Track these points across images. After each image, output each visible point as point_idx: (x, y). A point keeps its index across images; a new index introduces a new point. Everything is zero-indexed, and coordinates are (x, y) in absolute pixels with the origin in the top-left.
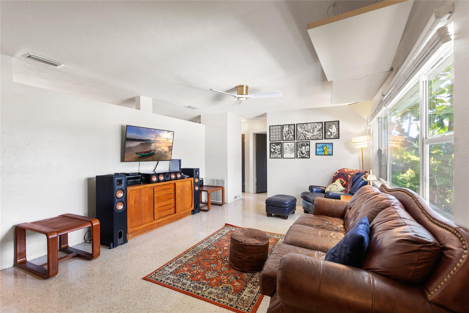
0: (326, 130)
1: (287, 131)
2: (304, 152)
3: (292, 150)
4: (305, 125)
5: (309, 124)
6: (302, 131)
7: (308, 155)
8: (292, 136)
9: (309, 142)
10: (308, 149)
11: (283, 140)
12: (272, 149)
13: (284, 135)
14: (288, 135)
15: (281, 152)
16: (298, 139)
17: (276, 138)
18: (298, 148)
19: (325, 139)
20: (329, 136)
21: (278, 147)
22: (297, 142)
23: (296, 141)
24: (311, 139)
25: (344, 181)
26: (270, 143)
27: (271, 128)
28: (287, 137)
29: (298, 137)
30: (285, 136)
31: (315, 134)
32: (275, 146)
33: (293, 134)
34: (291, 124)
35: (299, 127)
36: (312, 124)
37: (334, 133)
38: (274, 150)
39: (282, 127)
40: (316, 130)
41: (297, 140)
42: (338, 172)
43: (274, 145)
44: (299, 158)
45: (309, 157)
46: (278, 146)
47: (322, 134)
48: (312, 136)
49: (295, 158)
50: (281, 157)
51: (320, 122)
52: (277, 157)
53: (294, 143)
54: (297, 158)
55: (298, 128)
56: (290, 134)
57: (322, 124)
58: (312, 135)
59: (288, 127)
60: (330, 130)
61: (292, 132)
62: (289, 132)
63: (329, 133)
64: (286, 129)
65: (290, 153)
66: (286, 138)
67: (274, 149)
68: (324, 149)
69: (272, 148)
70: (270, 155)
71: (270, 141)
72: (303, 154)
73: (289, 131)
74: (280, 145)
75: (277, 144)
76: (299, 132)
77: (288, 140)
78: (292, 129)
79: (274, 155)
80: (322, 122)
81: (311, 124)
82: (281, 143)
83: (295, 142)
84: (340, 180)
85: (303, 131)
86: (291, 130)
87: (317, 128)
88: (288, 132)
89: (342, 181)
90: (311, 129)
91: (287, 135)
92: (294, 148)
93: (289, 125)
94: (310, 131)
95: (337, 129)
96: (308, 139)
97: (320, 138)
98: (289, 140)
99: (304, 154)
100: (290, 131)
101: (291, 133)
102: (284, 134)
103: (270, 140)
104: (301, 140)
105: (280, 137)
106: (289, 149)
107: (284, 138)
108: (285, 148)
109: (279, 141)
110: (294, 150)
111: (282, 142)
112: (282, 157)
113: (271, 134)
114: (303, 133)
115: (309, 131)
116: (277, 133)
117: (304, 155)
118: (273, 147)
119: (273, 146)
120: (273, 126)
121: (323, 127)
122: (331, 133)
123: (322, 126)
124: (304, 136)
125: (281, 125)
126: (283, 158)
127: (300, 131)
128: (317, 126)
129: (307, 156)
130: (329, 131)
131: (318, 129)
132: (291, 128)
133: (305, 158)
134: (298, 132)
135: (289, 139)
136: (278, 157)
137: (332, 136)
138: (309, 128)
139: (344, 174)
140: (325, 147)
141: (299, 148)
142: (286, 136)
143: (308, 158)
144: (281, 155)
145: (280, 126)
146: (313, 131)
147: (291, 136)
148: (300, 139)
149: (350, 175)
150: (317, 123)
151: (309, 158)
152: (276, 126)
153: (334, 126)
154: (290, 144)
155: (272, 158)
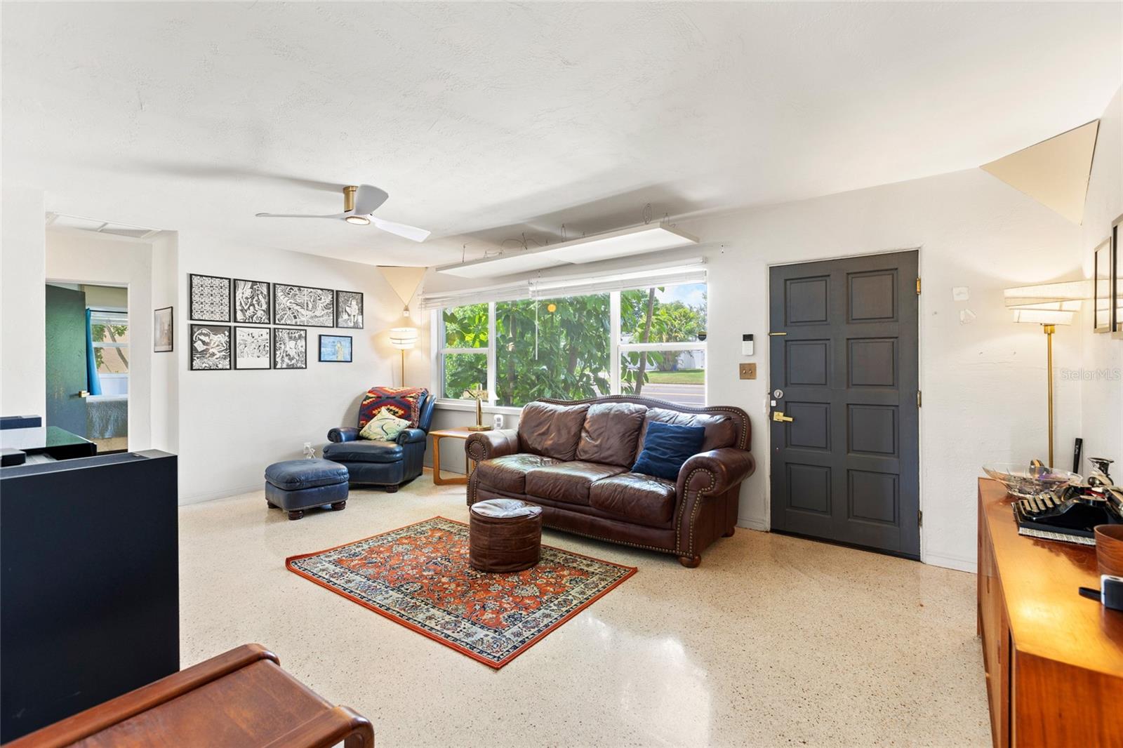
0: (340, 309)
1: (247, 298)
2: (292, 353)
3: (262, 347)
4: (296, 289)
5: (306, 289)
6: (288, 304)
7: (302, 361)
8: (262, 312)
9: (306, 330)
10: (302, 347)
11: (235, 321)
12: (200, 342)
13: (238, 308)
14: (251, 308)
15: (230, 352)
16: (277, 322)
17: (212, 312)
18: (278, 345)
19: (337, 327)
20: (346, 321)
21: (222, 338)
22: (275, 329)
23: (272, 326)
24: (310, 324)
25: (397, 410)
26: (192, 325)
27: (196, 280)
28: (248, 314)
29: (277, 317)
30: (241, 310)
31: (317, 313)
32: (209, 336)
33: (265, 306)
34: (259, 282)
35: (282, 293)
36: (312, 290)
37: (354, 316)
38: (205, 347)
39: (234, 284)
40: (320, 305)
41: (275, 323)
42: (370, 395)
43: (205, 331)
44: (282, 368)
45: (304, 367)
46: (219, 336)
47: (332, 315)
48: (312, 317)
49: (270, 368)
50: (228, 367)
51: (328, 290)
52: (215, 367)
53: (268, 330)
54: (275, 368)
55: (279, 293)
56: (256, 306)
57: (333, 295)
58: (313, 315)
59: (252, 288)
60: (348, 309)
61: (263, 301)
62: (254, 302)
63: (345, 316)
64: (243, 292)
65: (255, 355)
66: (244, 315)
67: (204, 342)
68: (337, 347)
69: (200, 340)
70: (192, 360)
71: (191, 319)
72: (291, 359)
73: (252, 298)
74: (227, 334)
75: (216, 329)
76: (280, 305)
77: (249, 321)
78: (262, 293)
79: (205, 360)
80: (333, 291)
81: (310, 290)
82: (230, 327)
83: (270, 329)
84: (388, 409)
85: (290, 303)
86: (260, 297)
87: (323, 301)
88: (250, 300)
89: (391, 410)
90: (309, 302)
91: (249, 308)
92: (268, 345)
93: (254, 283)
94: (307, 306)
95: (359, 309)
96: (302, 324)
97: (329, 325)
98: (252, 323)
99: (293, 359)
100: (256, 298)
101: (259, 302)
102: (238, 304)
103: (191, 316)
104: (286, 325)
105: (227, 311)
106: (254, 345)
107: (240, 316)
108: (241, 342)
109: (222, 321)
110: (268, 349)
111: (232, 324)
112: (234, 366)
113: (195, 298)
114: (290, 309)
115: (305, 305)
116: (217, 299)
117: (293, 362)
118: (202, 337)
119: (201, 334)
120: (201, 276)
121: (333, 300)
122: (349, 315)
123: (333, 298)
124: (292, 316)
125: (230, 279)
126: (236, 369)
127: (284, 301)
128: (323, 298)
129: (299, 365)
130: (346, 311)
131: (325, 304)
132: (259, 292)
133: (296, 368)
134: (277, 305)
135: (254, 318)
136: (220, 366)
137: (351, 322)
138: (306, 298)
139: (394, 398)
140: (339, 345)
141: (280, 344)
142: (246, 311)
143: (302, 368)
144: (230, 361)
145: (227, 281)
146: (314, 307)
147: (260, 313)
148: (283, 322)
149: (411, 397)
150: (322, 289)
151: (306, 368)
152: (212, 277)
153: (354, 303)
154: (256, 332)
155: (199, 370)
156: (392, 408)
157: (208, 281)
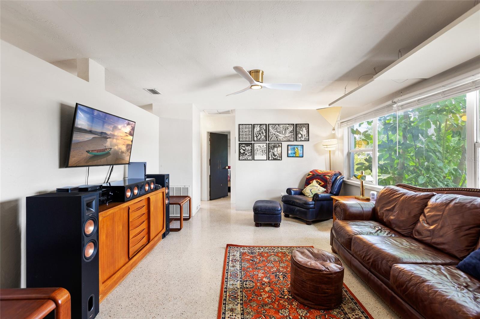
0: (297, 133)
1: (258, 131)
2: (276, 153)
3: (264, 151)
4: (277, 125)
5: (281, 125)
6: (274, 132)
7: (280, 157)
8: (264, 137)
9: (281, 143)
11: (254, 141)
12: (242, 150)
13: (255, 135)
14: (260, 135)
15: (252, 153)
16: (270, 140)
17: (246, 138)
19: (296, 141)
20: (300, 138)
21: (249, 148)
22: (269, 143)
24: (283, 140)
25: (321, 182)
26: (239, 143)
27: (241, 126)
28: (258, 138)
29: (270, 138)
30: (256, 136)
31: (287, 135)
32: (245, 147)
33: (265, 134)
34: (263, 124)
35: (271, 128)
37: (304, 135)
38: (244, 151)
39: (253, 126)
40: (288, 131)
42: (311, 173)
43: (244, 145)
44: (271, 160)
45: (281, 159)
46: (248, 147)
47: (293, 135)
48: (284, 137)
49: (267, 160)
50: (251, 159)
51: (292, 124)
52: (247, 159)
53: (266, 144)
54: (269, 160)
55: (270, 128)
56: (261, 134)
57: (294, 126)
58: (285, 136)
59: (260, 127)
60: (301, 132)
61: (264, 132)
62: (261, 133)
63: (300, 136)
64: (257, 129)
65: (261, 154)
66: (257, 139)
67: (243, 150)
68: (296, 150)
69: (242, 149)
70: (239, 157)
71: (239, 141)
72: (275, 156)
73: (260, 131)
74: (251, 146)
76: (270, 133)
77: (259, 140)
78: (263, 129)
79: (244, 156)
80: (294, 124)
81: (283, 125)
82: (252, 143)
84: (317, 181)
85: (275, 132)
86: (263, 130)
87: (289, 129)
88: (259, 132)
90: (283, 131)
91: (259, 135)
92: (266, 150)
93: (261, 125)
94: (282, 132)
95: (307, 132)
96: (280, 140)
97: (292, 140)
98: (260, 141)
99: (276, 156)
100: (261, 131)
101: (262, 133)
102: (255, 134)
104: (273, 141)
105: (251, 137)
106: (260, 150)
107: (255, 139)
108: (256, 149)
109: (249, 141)
110: (266, 152)
113: (241, 133)
114: (275, 134)
116: (248, 133)
117: (276, 157)
118: (243, 148)
119: (242, 147)
120: (242, 125)
121: (294, 129)
122: (302, 135)
124: (276, 137)
125: (252, 124)
126: (254, 160)
127: (272, 131)
128: (289, 128)
129: (279, 158)
130: (300, 133)
131: (290, 131)
132: (262, 128)
133: (278, 160)
135: (261, 139)
136: (249, 159)
137: (303, 138)
138: (281, 129)
139: (320, 175)
140: (297, 149)
142: (258, 137)
145: (251, 125)
146: (285, 133)
147: (263, 137)
149: (328, 176)
150: (288, 124)
151: (281, 160)
152: (246, 124)
153: (304, 129)
154: (261, 145)
155: (242, 160)
156: (319, 181)
157: (244, 126)
